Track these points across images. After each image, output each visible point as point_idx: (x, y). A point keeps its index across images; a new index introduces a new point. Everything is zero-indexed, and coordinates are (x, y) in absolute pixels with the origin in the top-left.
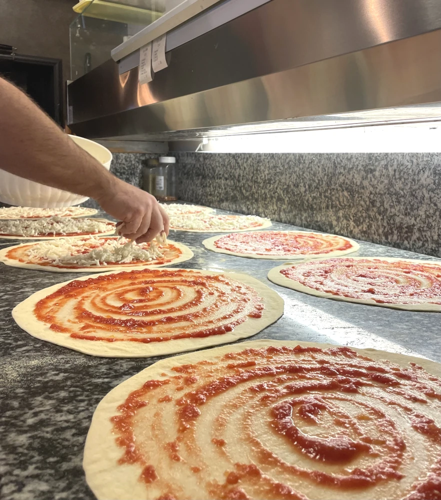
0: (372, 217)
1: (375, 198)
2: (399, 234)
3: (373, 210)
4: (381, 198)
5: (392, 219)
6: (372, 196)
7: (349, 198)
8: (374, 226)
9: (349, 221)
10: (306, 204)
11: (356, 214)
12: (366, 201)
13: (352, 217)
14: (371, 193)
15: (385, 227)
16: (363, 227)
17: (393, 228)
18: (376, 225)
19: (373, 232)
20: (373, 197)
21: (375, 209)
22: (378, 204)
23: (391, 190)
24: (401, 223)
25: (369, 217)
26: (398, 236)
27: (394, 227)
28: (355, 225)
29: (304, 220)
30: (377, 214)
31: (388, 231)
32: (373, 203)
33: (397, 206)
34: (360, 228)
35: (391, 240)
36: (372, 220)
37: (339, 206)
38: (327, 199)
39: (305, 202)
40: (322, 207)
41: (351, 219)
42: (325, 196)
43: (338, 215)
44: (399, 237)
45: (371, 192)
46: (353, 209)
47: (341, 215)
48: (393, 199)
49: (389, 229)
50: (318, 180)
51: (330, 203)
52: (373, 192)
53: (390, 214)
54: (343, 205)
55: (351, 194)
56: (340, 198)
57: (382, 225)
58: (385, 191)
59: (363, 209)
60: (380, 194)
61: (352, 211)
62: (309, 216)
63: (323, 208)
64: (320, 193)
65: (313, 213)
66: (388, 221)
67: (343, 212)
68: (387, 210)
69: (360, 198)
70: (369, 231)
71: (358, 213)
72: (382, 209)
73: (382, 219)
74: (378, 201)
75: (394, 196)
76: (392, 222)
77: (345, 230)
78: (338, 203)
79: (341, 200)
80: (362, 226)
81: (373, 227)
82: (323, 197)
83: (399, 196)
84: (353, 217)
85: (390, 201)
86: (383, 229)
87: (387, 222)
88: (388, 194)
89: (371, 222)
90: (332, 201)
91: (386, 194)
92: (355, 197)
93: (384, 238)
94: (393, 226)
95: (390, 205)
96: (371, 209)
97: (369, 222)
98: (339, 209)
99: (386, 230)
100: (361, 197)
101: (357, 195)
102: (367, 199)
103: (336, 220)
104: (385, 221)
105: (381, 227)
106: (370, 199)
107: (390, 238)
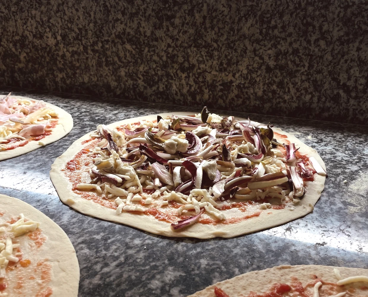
0: (172, 75)
1: (175, 52)
2: (211, 92)
3: (173, 67)
4: (184, 52)
5: (201, 77)
6: (170, 50)
7: (134, 52)
8: (176, 85)
9: (136, 80)
10: (60, 62)
11: (147, 72)
12: (163, 56)
13: (140, 76)
14: (169, 46)
15: (191, 86)
16: (158, 88)
17: (202, 86)
18: (178, 84)
19: (175, 92)
20: (173, 51)
21: (176, 66)
22: (181, 59)
23: (199, 42)
24: (214, 80)
25: (168, 75)
26: (209, 95)
27: (205, 85)
28: (146, 85)
29: (60, 82)
30: (178, 72)
31: (195, 90)
32: (172, 57)
33: (207, 61)
34: (154, 88)
35: (200, 100)
36: (172, 79)
37: (120, 63)
38: (97, 55)
39: (59, 58)
40: (90, 64)
41: (140, 79)
42: (93, 50)
43: (119, 74)
44: (211, 96)
45: (169, 44)
46: (143, 66)
47: (123, 74)
48: (203, 53)
49: (196, 88)
50: (80, 29)
51: (104, 59)
52: (173, 45)
53: (199, 71)
54: (125, 61)
55: (137, 48)
56: (120, 52)
57: (187, 84)
58: (190, 43)
59: (157, 66)
60: (183, 47)
61: (141, 69)
62: (68, 77)
63: (93, 66)
64: (84, 46)
65: (76, 73)
66: (196, 79)
67: (127, 71)
68: (194, 66)
69: (152, 53)
70: (168, 92)
71: (150, 71)
72: (186, 65)
73: (186, 77)
74: (180, 56)
75: (203, 49)
76: (201, 79)
77: (132, 92)
78: (116, 59)
79: (122, 54)
80: (157, 86)
81: (174, 87)
82: (90, 52)
83: (211, 49)
84: (143, 75)
85: (198, 56)
86: (188, 88)
87: (194, 80)
88: (194, 47)
89: (170, 81)
90: (107, 57)
91: (192, 48)
92: (143, 51)
93: (189, 98)
94: (202, 84)
95: (197, 60)
96: (170, 66)
97: (167, 81)
98: (119, 67)
99: (193, 89)
100: (154, 51)
101: (147, 49)
102: (163, 54)
103: (116, 81)
104: (191, 79)
105: (185, 86)
106: (169, 53)
107: (198, 98)
